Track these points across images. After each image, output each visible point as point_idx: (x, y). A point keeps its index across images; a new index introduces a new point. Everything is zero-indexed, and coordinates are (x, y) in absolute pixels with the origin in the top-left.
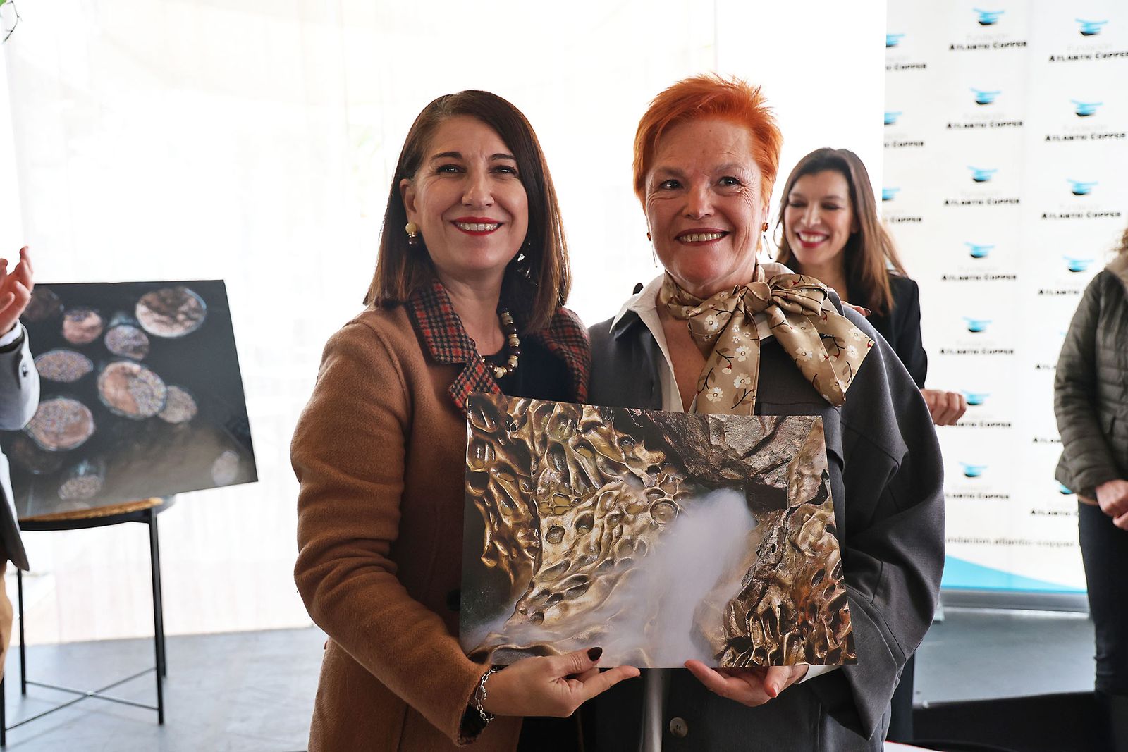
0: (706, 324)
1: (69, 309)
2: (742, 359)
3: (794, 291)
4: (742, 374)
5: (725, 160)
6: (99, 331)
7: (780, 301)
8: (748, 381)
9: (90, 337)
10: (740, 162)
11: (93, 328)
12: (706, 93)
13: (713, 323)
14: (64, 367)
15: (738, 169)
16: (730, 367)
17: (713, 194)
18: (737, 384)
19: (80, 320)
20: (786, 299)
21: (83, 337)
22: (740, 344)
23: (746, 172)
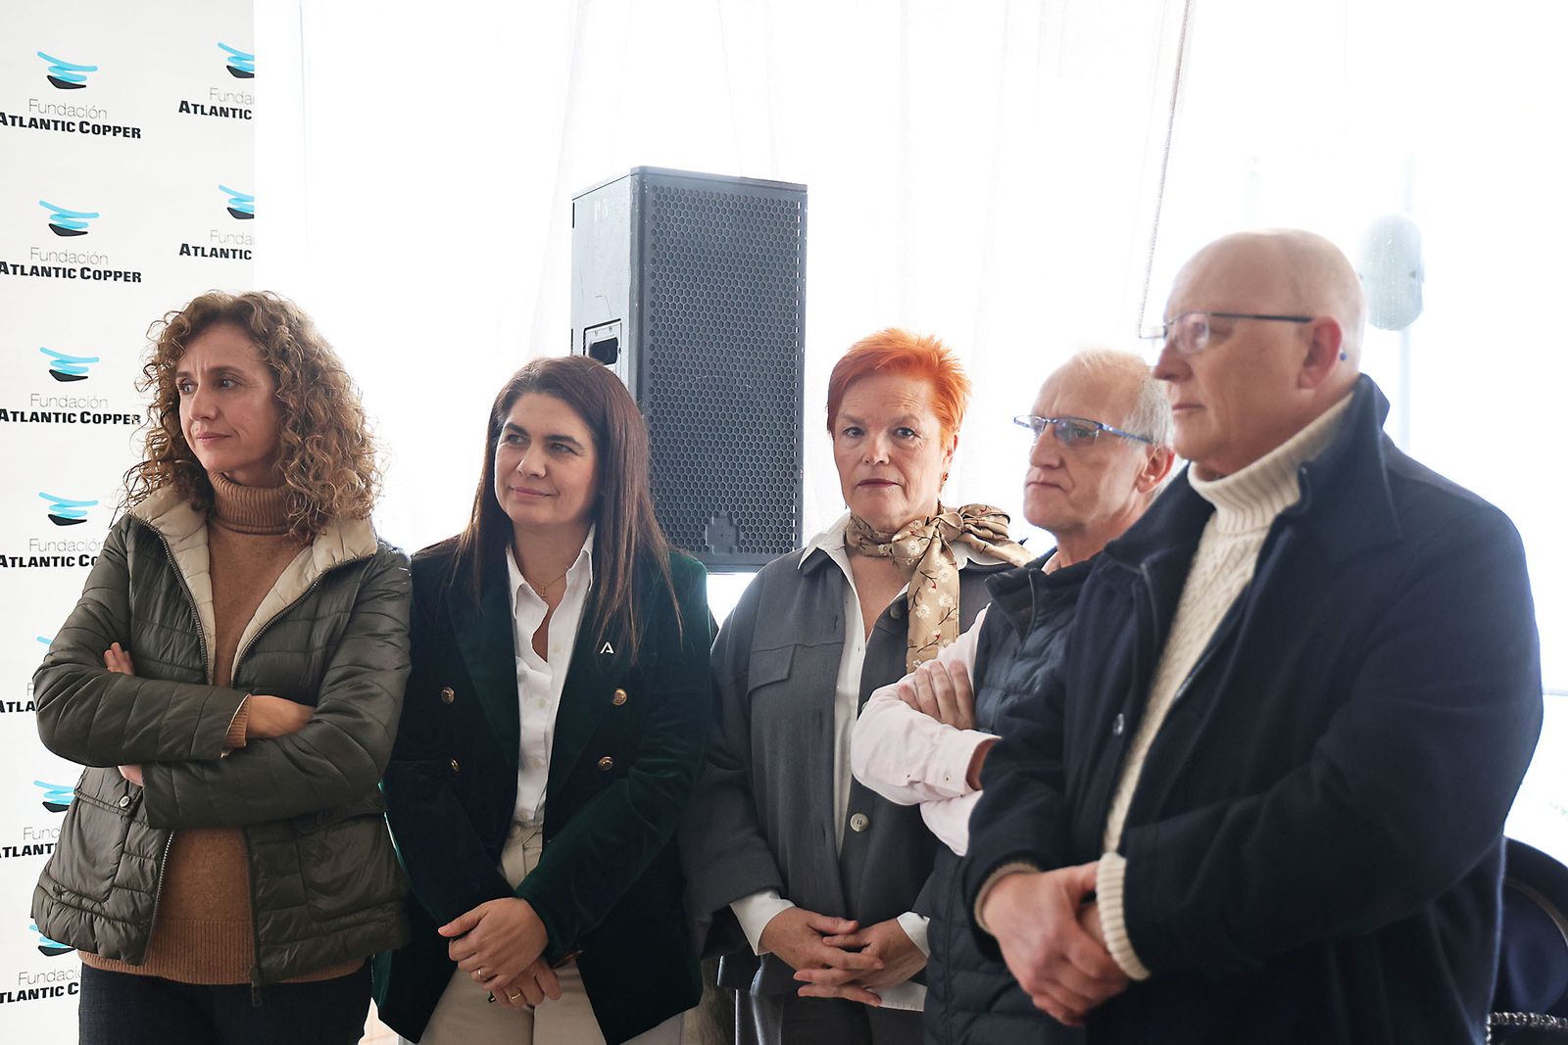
0: (909, 549)
2: (944, 580)
3: (983, 518)
4: (945, 594)
5: (903, 412)
7: (973, 528)
8: (951, 600)
10: (916, 414)
12: (886, 354)
13: (915, 548)
15: (914, 420)
16: (934, 587)
17: (890, 444)
18: (941, 603)
20: (977, 526)
22: (941, 568)
23: (922, 423)
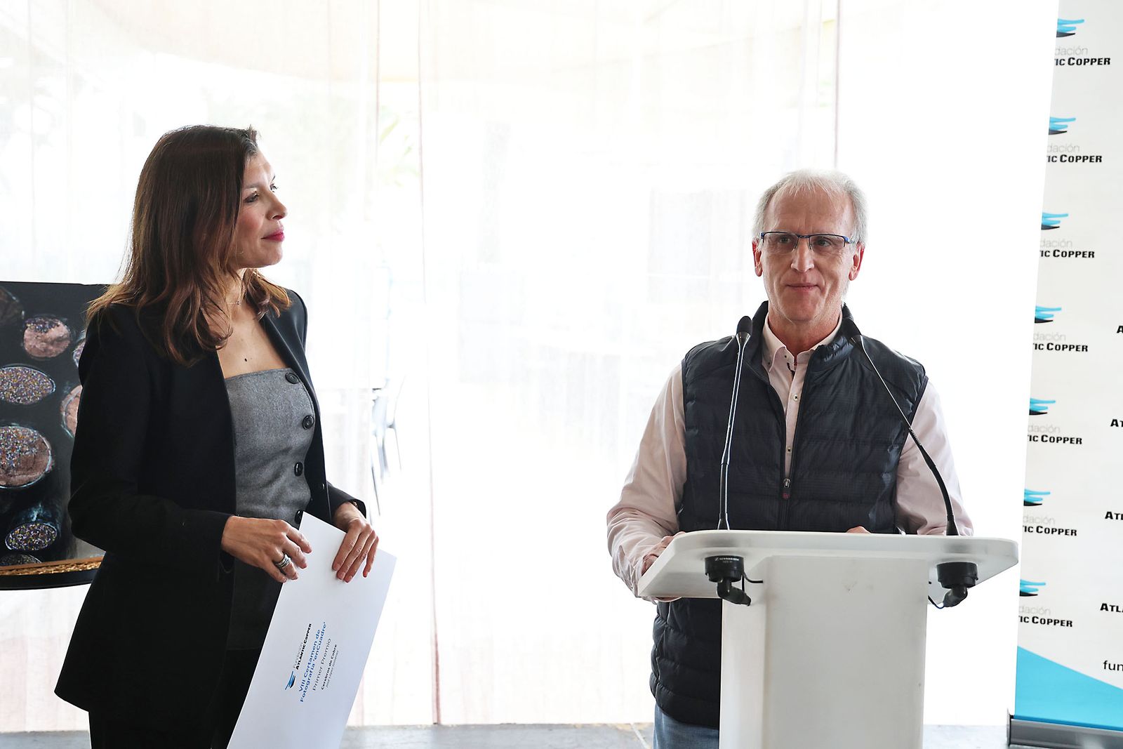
1: (30, 316)
6: (66, 344)
9: (55, 350)
11: (59, 340)
14: (21, 386)
19: (44, 330)
21: (46, 350)
